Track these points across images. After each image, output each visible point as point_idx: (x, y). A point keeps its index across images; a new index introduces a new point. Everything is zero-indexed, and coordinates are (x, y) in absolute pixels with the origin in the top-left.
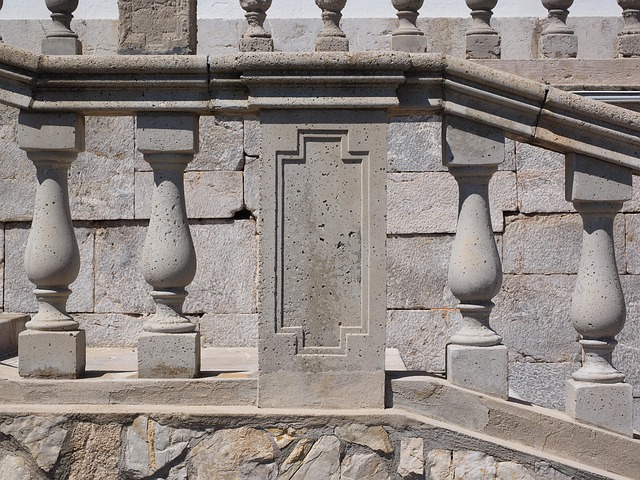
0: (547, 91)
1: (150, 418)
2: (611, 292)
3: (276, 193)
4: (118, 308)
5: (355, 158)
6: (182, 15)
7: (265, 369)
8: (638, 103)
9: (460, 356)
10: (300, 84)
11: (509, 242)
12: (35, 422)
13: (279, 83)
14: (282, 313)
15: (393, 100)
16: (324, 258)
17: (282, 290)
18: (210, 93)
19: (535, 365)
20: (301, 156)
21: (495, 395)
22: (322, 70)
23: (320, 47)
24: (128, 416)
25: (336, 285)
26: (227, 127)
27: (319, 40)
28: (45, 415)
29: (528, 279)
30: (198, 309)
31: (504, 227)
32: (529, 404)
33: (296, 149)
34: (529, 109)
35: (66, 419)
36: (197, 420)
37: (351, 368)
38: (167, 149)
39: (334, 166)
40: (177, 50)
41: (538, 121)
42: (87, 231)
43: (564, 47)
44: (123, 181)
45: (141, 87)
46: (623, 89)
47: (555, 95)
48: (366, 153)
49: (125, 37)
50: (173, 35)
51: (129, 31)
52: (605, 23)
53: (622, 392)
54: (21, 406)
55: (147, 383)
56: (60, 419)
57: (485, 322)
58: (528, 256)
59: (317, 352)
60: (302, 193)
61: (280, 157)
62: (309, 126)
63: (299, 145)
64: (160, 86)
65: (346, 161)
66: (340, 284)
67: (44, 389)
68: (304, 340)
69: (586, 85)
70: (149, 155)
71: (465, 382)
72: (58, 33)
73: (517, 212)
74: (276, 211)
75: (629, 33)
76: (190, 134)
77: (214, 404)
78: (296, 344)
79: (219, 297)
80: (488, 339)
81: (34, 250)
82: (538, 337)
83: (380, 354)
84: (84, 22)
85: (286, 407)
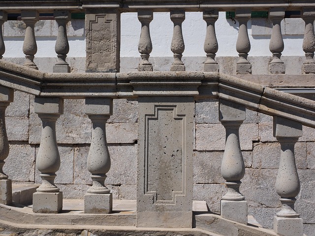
0: (264, 89)
1: (88, 231)
2: (293, 177)
3: (145, 133)
4: (83, 182)
5: (180, 117)
6: (113, 55)
7: (140, 210)
8: (314, 94)
9: (226, 205)
10: (156, 85)
11: (255, 154)
12: (39, 232)
13: (146, 85)
14: (147, 185)
15: (196, 93)
16: (166, 161)
17: (147, 175)
18: (117, 89)
19: (267, 209)
20: (156, 117)
21: (241, 223)
22: (165, 79)
23: (173, 69)
24: (79, 230)
25: (171, 173)
26: (132, 104)
27: (172, 66)
28: (43, 229)
29: (263, 171)
30: (119, 183)
31: (253, 148)
32: (257, 227)
33: (154, 114)
34: (256, 96)
35: (52, 231)
36: (109, 232)
37: (177, 210)
38: (98, 113)
39: (170, 121)
40: (111, 71)
41: (260, 102)
42: (71, 148)
43: (280, 69)
44: (87, 127)
45: (87, 86)
46: (305, 87)
47: (268, 90)
48: (184, 115)
49: (89, 65)
50: (109, 64)
51: (90, 62)
52: (300, 58)
53: (298, 222)
54: (33, 225)
55: (88, 216)
56: (50, 231)
57: (237, 190)
58: (263, 161)
59: (162, 202)
60: (156, 133)
61: (147, 117)
62: (160, 104)
63: (155, 112)
64: (95, 86)
65: (175, 119)
66: (173, 173)
67: (43, 218)
68: (157, 197)
69: (289, 86)
70: (90, 116)
71: (228, 217)
72: (60, 63)
73: (258, 141)
74: (145, 140)
75: (308, 63)
76: (108, 107)
77: (117, 225)
78: (153, 199)
79: (128, 178)
80: (239, 198)
81: (40, 157)
82: (268, 196)
83: (190, 204)
84: (74, 58)
85: (148, 227)
